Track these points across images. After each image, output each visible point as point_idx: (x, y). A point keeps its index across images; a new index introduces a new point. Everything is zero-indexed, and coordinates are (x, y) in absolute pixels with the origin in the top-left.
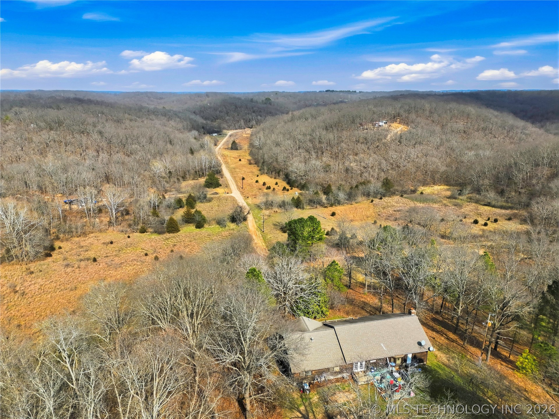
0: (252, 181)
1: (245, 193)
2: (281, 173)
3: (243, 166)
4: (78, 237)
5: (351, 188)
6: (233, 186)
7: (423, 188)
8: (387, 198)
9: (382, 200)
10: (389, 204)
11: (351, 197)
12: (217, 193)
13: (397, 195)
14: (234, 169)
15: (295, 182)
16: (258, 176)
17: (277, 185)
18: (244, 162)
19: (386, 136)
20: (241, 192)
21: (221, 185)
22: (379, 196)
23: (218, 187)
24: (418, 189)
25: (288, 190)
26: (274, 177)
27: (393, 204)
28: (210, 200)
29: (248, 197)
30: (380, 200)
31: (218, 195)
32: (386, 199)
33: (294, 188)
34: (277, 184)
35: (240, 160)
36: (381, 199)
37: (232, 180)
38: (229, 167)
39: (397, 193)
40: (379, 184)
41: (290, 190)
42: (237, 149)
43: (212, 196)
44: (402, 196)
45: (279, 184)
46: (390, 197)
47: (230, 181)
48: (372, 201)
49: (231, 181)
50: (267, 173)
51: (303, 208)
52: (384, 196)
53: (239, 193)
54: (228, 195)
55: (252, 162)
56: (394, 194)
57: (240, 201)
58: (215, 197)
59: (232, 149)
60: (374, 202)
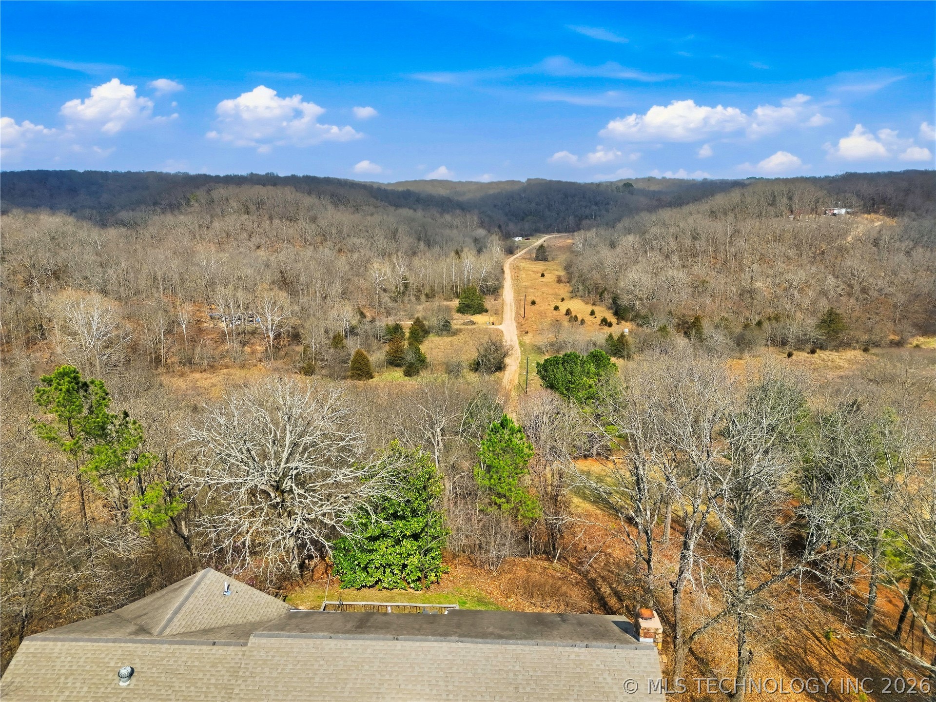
0: (549, 307)
1: (526, 325)
2: (606, 295)
3: (546, 285)
4: (201, 372)
5: (746, 326)
6: (509, 313)
7: (922, 339)
8: (827, 352)
9: (816, 355)
10: (829, 363)
11: (742, 343)
12: (473, 323)
13: (854, 349)
14: (526, 288)
15: (626, 310)
16: (563, 300)
17: (594, 316)
18: (550, 278)
19: (847, 233)
20: (518, 323)
21: (487, 311)
22: (809, 346)
23: (480, 313)
24: (911, 340)
25: (610, 325)
26: (592, 302)
27: (842, 364)
28: (455, 333)
29: (527, 332)
30: (810, 355)
31: (473, 326)
32: (822, 355)
33: (623, 322)
34: (592, 313)
35: (543, 275)
36: (813, 352)
37: (513, 304)
38: (517, 286)
39: (854, 344)
40: (811, 322)
41: (614, 324)
42: (545, 259)
43: (462, 327)
44: (866, 350)
45: (597, 314)
46: (837, 351)
47: (509, 307)
48: (790, 355)
49: (511, 306)
50: (581, 297)
51: (629, 357)
52: (821, 348)
53: (515, 324)
54: (493, 326)
55: (563, 279)
56: (846, 345)
57: (509, 339)
58: (468, 329)
59: (537, 259)
60: (794, 357)
